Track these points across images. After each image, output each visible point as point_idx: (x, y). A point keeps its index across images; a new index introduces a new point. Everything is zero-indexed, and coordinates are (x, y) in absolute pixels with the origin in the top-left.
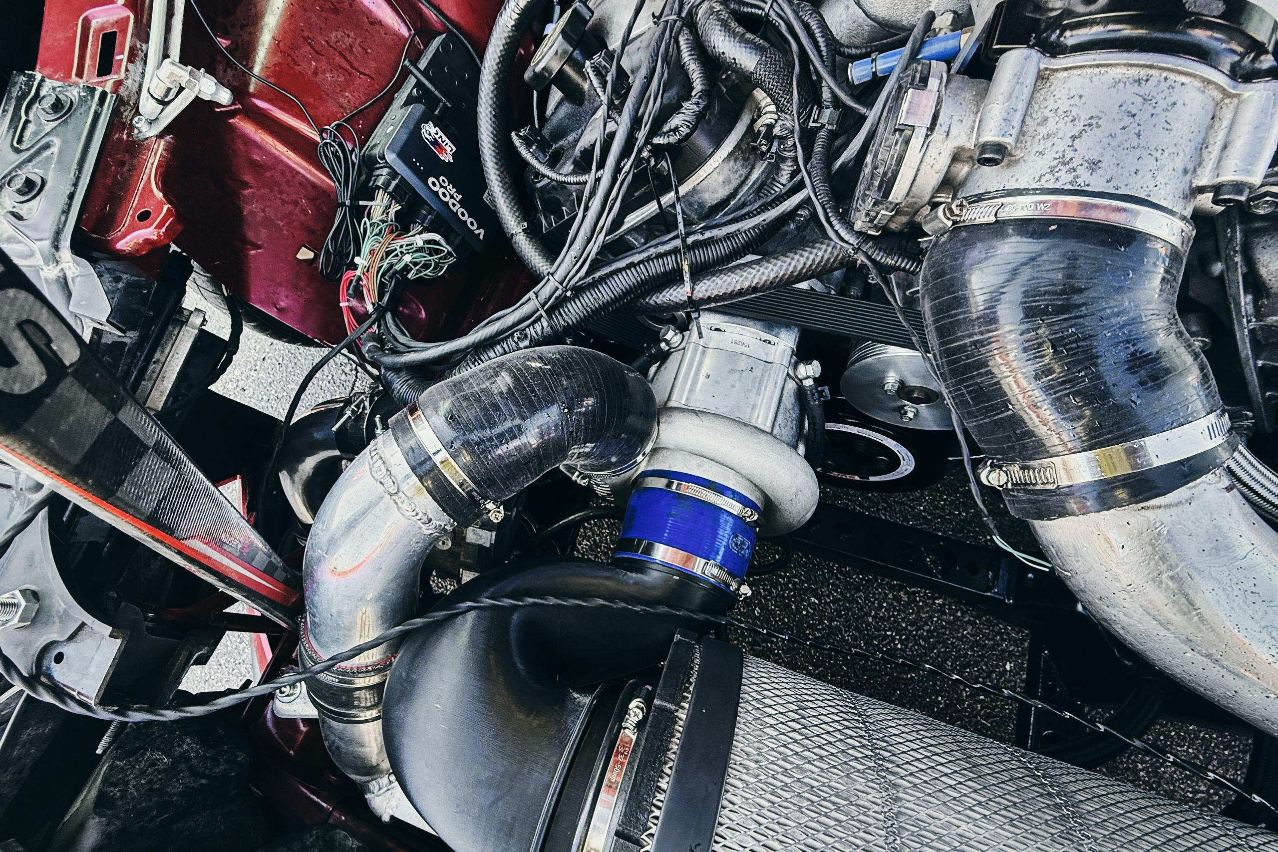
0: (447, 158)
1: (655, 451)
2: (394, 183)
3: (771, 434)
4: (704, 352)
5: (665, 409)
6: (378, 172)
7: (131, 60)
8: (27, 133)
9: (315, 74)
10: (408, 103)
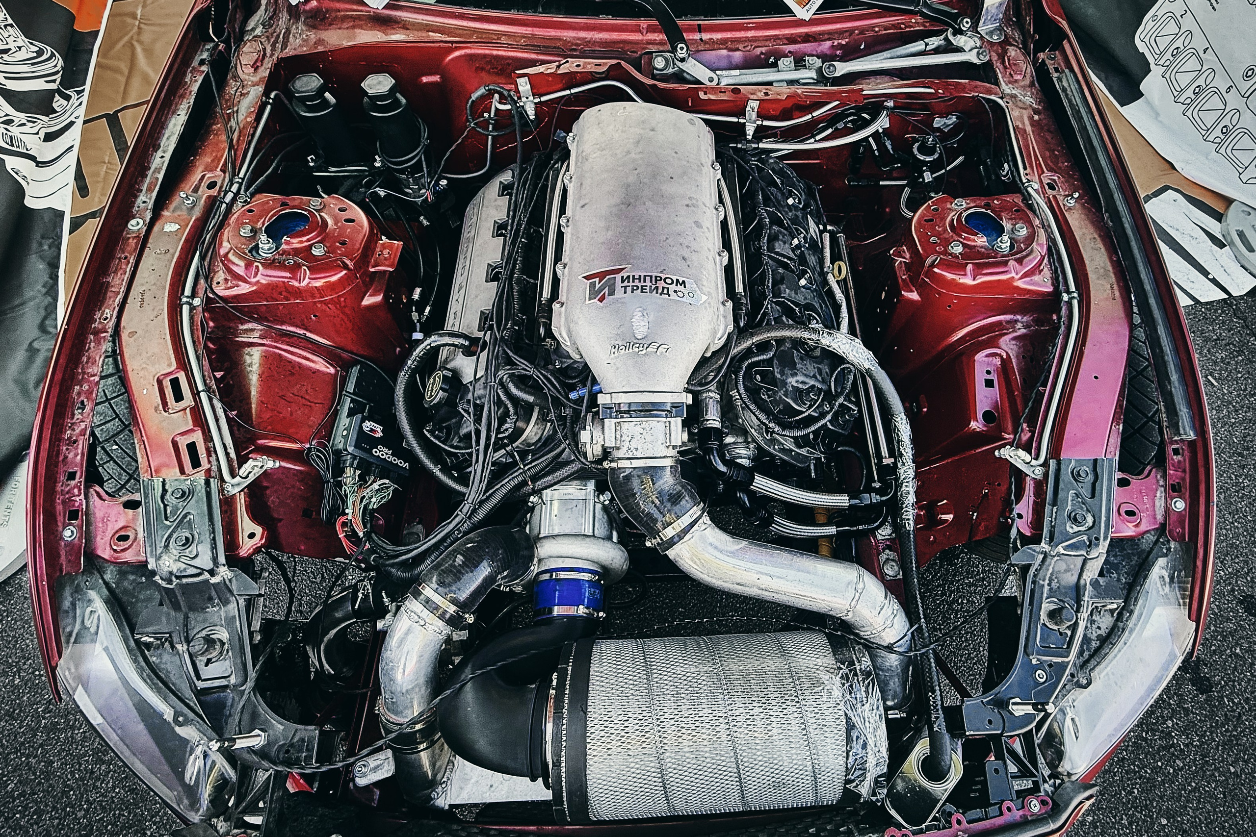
0: (379, 435)
1: (540, 561)
2: (356, 462)
3: (594, 536)
4: (551, 504)
5: (538, 539)
6: (344, 458)
7: (209, 455)
8: (168, 512)
9: (291, 414)
10: (351, 414)
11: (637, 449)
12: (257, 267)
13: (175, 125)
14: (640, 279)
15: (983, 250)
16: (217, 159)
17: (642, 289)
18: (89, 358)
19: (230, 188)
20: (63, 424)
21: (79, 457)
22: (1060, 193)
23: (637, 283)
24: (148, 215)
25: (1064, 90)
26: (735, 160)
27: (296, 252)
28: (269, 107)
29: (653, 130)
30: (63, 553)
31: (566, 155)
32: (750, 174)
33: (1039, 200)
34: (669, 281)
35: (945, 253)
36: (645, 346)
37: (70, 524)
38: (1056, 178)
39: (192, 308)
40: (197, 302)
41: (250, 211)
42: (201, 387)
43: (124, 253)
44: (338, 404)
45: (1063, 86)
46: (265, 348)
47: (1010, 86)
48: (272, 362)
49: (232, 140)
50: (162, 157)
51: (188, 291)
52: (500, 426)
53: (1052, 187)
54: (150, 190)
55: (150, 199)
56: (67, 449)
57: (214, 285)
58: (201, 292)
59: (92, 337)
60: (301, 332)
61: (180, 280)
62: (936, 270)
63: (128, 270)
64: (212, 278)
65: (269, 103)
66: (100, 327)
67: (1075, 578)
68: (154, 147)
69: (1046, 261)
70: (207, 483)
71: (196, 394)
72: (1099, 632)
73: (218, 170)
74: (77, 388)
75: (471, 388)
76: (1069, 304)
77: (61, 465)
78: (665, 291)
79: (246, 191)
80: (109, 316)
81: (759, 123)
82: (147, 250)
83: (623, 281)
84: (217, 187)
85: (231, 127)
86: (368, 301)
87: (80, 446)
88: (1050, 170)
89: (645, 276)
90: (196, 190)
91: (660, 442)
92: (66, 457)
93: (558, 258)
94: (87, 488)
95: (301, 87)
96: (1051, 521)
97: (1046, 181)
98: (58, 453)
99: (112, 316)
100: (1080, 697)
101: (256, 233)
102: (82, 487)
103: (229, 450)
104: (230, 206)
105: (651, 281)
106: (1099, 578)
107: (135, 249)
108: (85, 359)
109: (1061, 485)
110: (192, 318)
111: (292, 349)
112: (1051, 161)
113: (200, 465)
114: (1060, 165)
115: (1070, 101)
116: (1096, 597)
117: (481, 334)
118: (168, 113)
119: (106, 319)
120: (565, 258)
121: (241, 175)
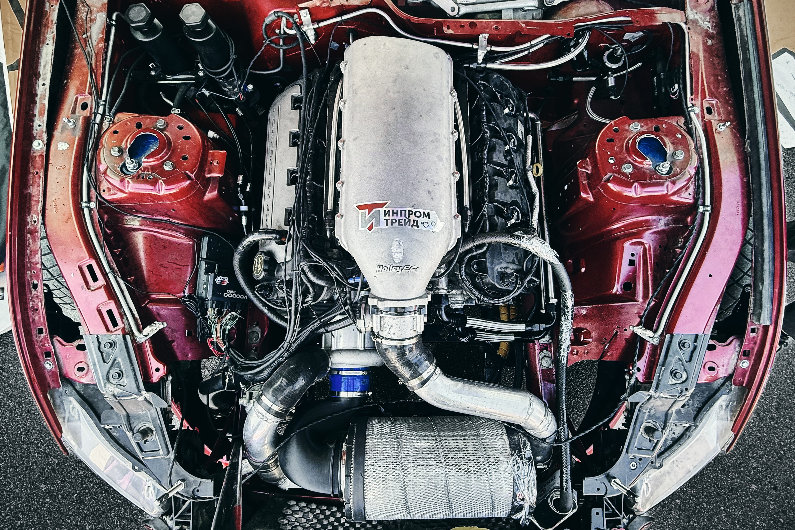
0: (227, 283)
2: (214, 304)
3: (364, 350)
5: (330, 351)
6: (207, 302)
7: (122, 318)
8: (104, 356)
9: (169, 276)
10: (207, 272)
11: (394, 334)
12: (128, 182)
13: (47, 54)
14: (397, 213)
15: (648, 171)
16: (84, 83)
17: (399, 222)
18: (31, 251)
19: (98, 110)
20: (26, 299)
21: (42, 320)
22: (714, 118)
23: (395, 217)
24: (45, 137)
25: (739, 19)
26: (468, 81)
27: (153, 168)
28: (113, 28)
29: (407, 68)
30: (48, 376)
31: (340, 76)
32: (478, 93)
33: (697, 124)
34: (418, 214)
35: (619, 172)
36: (401, 268)
37: (47, 360)
38: (714, 102)
39: (90, 210)
40: (92, 205)
41: (115, 132)
42: (108, 270)
43: (34, 169)
44: (198, 264)
45: (739, 15)
46: (144, 232)
47: (695, 11)
48: (151, 241)
49: (91, 64)
50: (44, 84)
51: (85, 198)
52: (304, 299)
53: (709, 111)
54: (41, 114)
55: (43, 123)
56: (33, 314)
57: (102, 193)
58: (94, 199)
59: (29, 236)
60: (166, 218)
61: (78, 189)
62: (609, 184)
63: (41, 183)
64: (99, 189)
65: (112, 25)
66: (33, 228)
67: (667, 409)
68: (36, 77)
69: (693, 179)
70: (124, 338)
71: (105, 275)
72: (674, 436)
73: (87, 93)
74: (29, 273)
75: (283, 267)
76: (703, 214)
77: (32, 324)
78: (415, 224)
79: (109, 113)
80: (36, 220)
81: (489, 48)
82: (50, 166)
83: (385, 215)
84: (89, 108)
85: (88, 52)
86: (208, 196)
87: (41, 313)
88: (712, 95)
89: (401, 211)
90: (74, 112)
91: (409, 329)
92: (34, 320)
93: (337, 178)
94: (52, 338)
95: (134, 17)
96: (659, 377)
97: (706, 105)
98: (28, 317)
99: (38, 219)
100: (653, 473)
101: (122, 153)
102: (49, 339)
103: (134, 312)
104: (100, 125)
105: (405, 215)
106: (682, 409)
107: (42, 166)
108: (28, 252)
109: (671, 353)
110: (91, 217)
111: (162, 231)
112: (714, 87)
113: (117, 325)
114: (720, 90)
115: (741, 31)
116: (678, 420)
117: (287, 228)
118: (39, 44)
119: (35, 222)
120: (343, 177)
121: (104, 98)
